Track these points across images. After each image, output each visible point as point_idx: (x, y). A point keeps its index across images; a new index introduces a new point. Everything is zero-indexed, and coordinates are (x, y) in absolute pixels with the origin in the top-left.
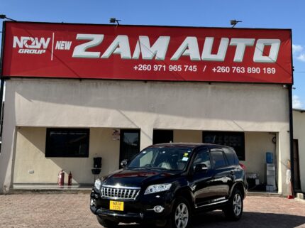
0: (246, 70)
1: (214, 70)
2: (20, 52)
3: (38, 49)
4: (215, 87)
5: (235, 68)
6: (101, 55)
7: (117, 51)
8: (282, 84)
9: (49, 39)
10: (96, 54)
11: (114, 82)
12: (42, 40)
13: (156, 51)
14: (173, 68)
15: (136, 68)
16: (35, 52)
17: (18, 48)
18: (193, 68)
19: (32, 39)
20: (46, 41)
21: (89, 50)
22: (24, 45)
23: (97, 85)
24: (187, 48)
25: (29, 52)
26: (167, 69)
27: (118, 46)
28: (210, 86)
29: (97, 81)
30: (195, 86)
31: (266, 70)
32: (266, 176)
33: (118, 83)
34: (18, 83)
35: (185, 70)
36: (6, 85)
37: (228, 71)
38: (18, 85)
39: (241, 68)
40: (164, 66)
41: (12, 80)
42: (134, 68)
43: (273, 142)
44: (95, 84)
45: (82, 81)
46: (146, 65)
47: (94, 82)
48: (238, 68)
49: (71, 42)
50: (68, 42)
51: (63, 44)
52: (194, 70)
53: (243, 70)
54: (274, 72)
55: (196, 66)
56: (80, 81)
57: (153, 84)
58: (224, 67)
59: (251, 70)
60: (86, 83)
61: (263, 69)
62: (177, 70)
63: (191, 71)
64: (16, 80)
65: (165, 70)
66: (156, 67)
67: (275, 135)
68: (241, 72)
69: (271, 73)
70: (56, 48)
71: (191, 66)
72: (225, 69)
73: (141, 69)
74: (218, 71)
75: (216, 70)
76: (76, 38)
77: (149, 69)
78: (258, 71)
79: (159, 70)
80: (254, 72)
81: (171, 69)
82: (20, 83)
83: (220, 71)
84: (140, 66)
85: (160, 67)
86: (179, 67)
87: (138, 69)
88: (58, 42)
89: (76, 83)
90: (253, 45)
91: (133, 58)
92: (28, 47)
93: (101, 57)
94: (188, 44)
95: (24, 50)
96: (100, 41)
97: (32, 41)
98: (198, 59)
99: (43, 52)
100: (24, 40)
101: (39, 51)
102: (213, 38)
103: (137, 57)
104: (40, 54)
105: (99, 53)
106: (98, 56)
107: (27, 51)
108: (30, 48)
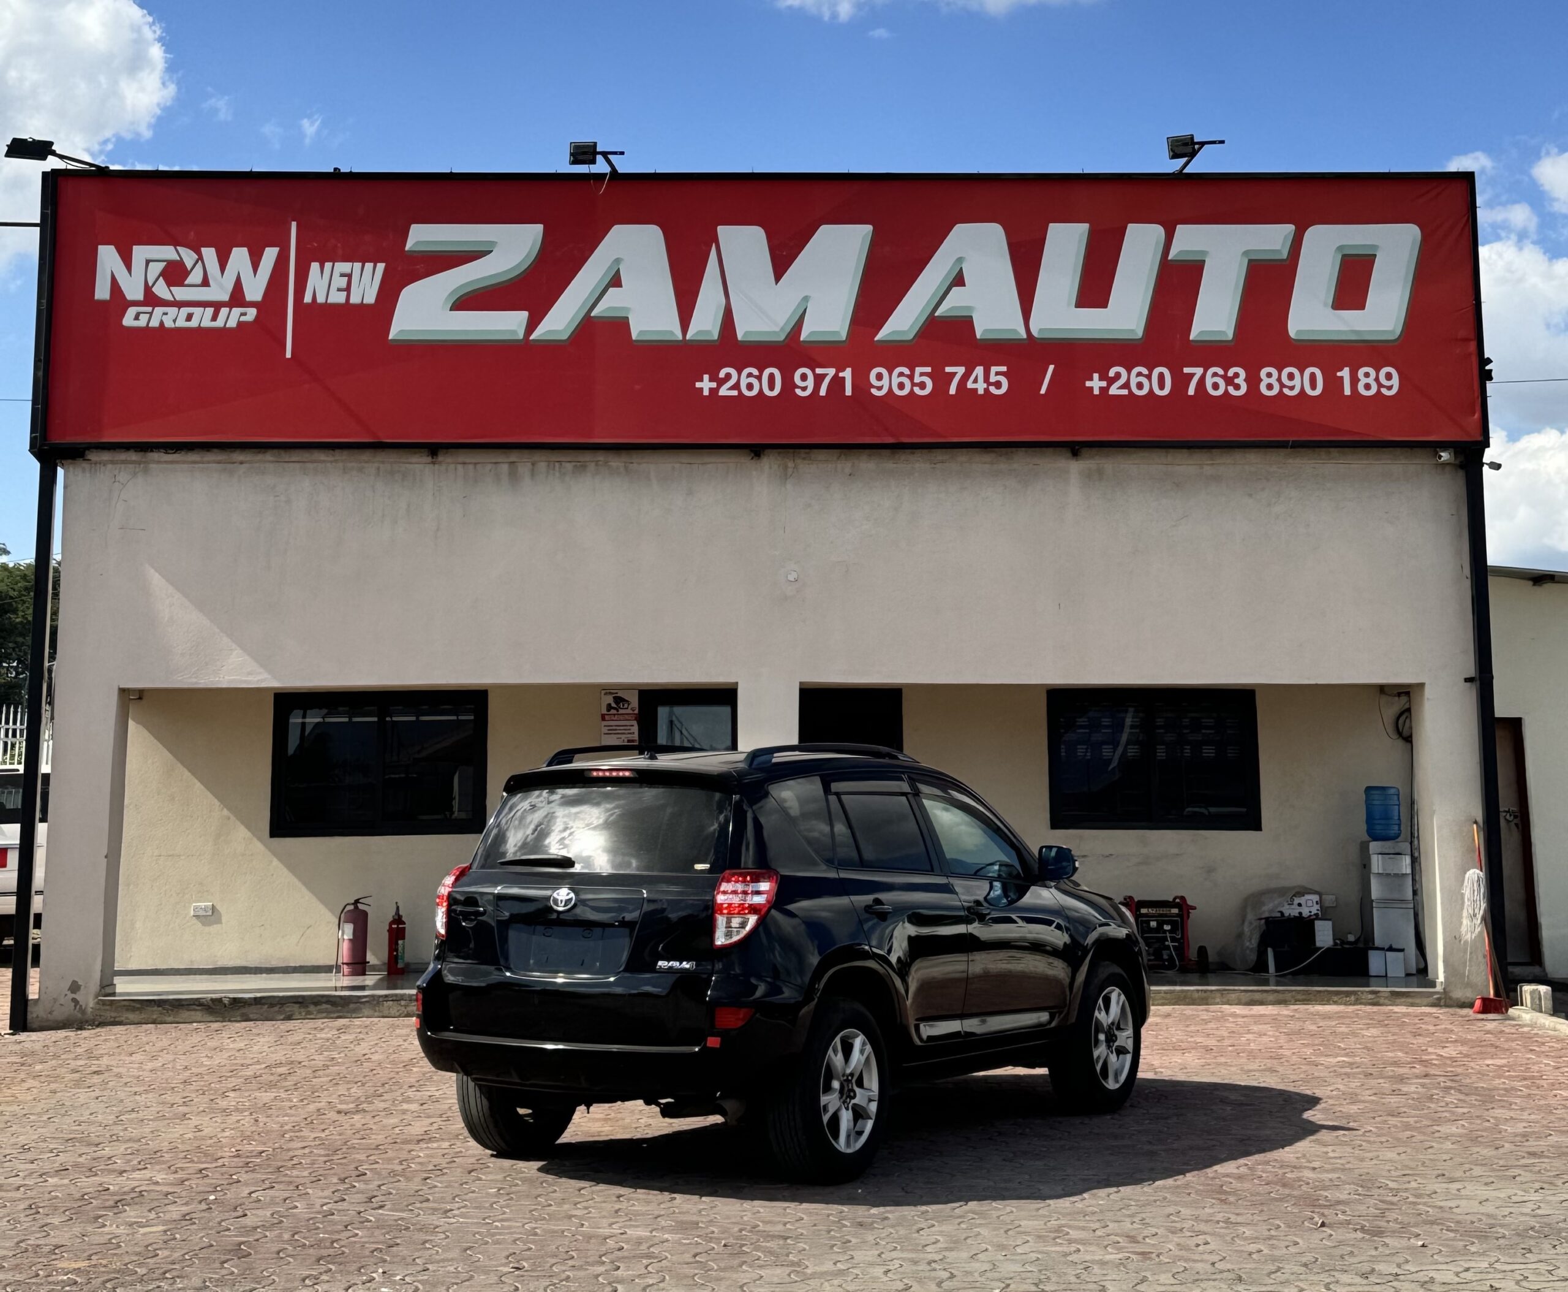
0: (1253, 381)
1: (1096, 384)
3: (217, 306)
4: (1100, 472)
5: (1198, 371)
6: (532, 325)
7: (611, 304)
8: (1436, 447)
9: (270, 255)
11: (601, 456)
12: (240, 256)
13: (806, 299)
14: (887, 382)
15: (706, 385)
16: (203, 318)
17: (119, 301)
18: (989, 381)
20: (255, 267)
21: (468, 301)
23: (514, 476)
24: (959, 280)
26: (862, 384)
27: (615, 281)
28: (1075, 467)
29: (514, 456)
30: (1003, 465)
31: (1355, 381)
32: (1365, 906)
33: (616, 462)
34: (123, 477)
35: (953, 390)
36: (65, 487)
37: (1162, 386)
38: (124, 485)
39: (1226, 371)
40: (843, 370)
41: (96, 463)
42: (698, 385)
43: (1400, 733)
44: (505, 468)
45: (440, 458)
46: (755, 372)
47: (500, 460)
48: (1215, 374)
49: (381, 267)
50: (369, 266)
51: (342, 275)
52: (992, 389)
53: (1240, 381)
54: (1390, 388)
55: (1004, 369)
56: (429, 459)
57: (790, 464)
58: (1145, 371)
59: (1279, 380)
60: (460, 467)
61: (1339, 374)
62: (912, 390)
63: (981, 392)
64: (112, 462)
65: (848, 391)
66: (804, 377)
67: (1404, 699)
68: (1226, 391)
69: (1379, 392)
70: (308, 299)
71: (979, 371)
72: (1149, 377)
73: (732, 388)
74: (1114, 390)
75: (1104, 384)
76: (405, 245)
77: (772, 387)
78: (1313, 386)
79: (823, 392)
80: (1292, 388)
81: (880, 388)
82: (135, 474)
83: (1125, 392)
84: (728, 376)
85: (824, 376)
86: (922, 374)
87: (720, 385)
88: (315, 266)
89: (411, 466)
90: (1284, 255)
91: (688, 337)
92: (169, 297)
93: (532, 337)
94: (960, 260)
95: (151, 314)
96: (527, 256)
97: (189, 267)
98: (1015, 331)
99: (243, 319)
100: (148, 262)
101: (224, 311)
102: (1084, 228)
103: (708, 332)
104: (231, 329)
105: (524, 315)
106: (514, 332)
107: (166, 314)
108: (178, 298)
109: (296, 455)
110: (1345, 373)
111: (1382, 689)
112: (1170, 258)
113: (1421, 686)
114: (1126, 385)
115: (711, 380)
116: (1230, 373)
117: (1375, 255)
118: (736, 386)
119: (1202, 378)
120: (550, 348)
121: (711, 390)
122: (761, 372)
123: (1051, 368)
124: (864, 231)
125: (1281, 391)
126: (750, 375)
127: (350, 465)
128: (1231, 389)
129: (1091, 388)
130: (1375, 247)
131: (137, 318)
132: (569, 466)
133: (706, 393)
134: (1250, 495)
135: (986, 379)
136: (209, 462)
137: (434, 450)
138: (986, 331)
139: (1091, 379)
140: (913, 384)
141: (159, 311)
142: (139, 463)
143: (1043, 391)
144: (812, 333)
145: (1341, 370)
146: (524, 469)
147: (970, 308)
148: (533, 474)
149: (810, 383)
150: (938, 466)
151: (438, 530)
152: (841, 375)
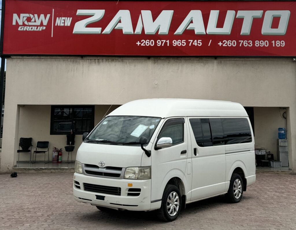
0: (254, 43)
1: (220, 44)
2: (19, 29)
3: (37, 26)
4: (221, 62)
5: (242, 41)
6: (102, 31)
7: (119, 26)
8: (292, 58)
9: (48, 16)
10: (97, 30)
11: (117, 58)
12: (42, 16)
13: (159, 26)
14: (176, 43)
15: (138, 43)
16: (35, 29)
17: (17, 25)
18: (198, 43)
19: (32, 16)
20: (45, 19)
21: (89, 26)
22: (23, 23)
23: (98, 62)
24: (192, 22)
25: (28, 29)
26: (171, 43)
27: (120, 22)
28: (215, 62)
29: (99, 58)
30: (200, 61)
31: (275, 43)
33: (120, 59)
34: (19, 61)
35: (190, 45)
36: (7, 63)
37: (234, 44)
38: (19, 63)
39: (248, 41)
40: (167, 40)
41: (13, 58)
42: (137, 43)
43: (284, 117)
44: (97, 60)
45: (83, 58)
46: (149, 41)
47: (96, 58)
48: (246, 42)
49: (71, 18)
50: (69, 18)
51: (63, 20)
52: (198, 45)
53: (251, 43)
54: (283, 45)
55: (201, 40)
56: (81, 58)
57: (156, 60)
58: (231, 41)
59: (259, 43)
60: (87, 60)
61: (272, 42)
62: (181, 45)
63: (196, 45)
64: (16, 58)
65: (168, 45)
66: (159, 42)
67: (285, 110)
68: (248, 45)
69: (280, 46)
70: (56, 25)
71: (196, 41)
72: (231, 42)
73: (144, 44)
74: (224, 45)
75: (222, 44)
76: (76, 14)
77: (152, 44)
78: (266, 44)
79: (163, 45)
80: (262, 45)
81: (175, 44)
82: (21, 61)
83: (226, 46)
84: (143, 42)
85: (163, 42)
86: (184, 42)
87: (141, 44)
88: (58, 18)
89: (78, 60)
90: (261, 17)
91: (135, 33)
92: (28, 24)
93: (102, 33)
94: (192, 18)
95: (24, 28)
96: (102, 16)
97: (32, 18)
98: (203, 33)
99: (43, 29)
100: (23, 17)
101: (39, 27)
102: (218, 11)
103: (139, 32)
104: (40, 31)
105: (101, 28)
106: (98, 32)
107: (27, 28)
108: (29, 24)
109: (54, 57)
110: (273, 42)
111: (280, 108)
112: (237, 17)
113: (288, 108)
114: (227, 44)
115: (139, 42)
116: (249, 42)
117: (280, 17)
118: (145, 44)
119: (243, 43)
120: (106, 35)
121: (139, 44)
122: (150, 41)
123: (211, 40)
124: (171, 12)
125: (260, 46)
126: (148, 41)
127: (65, 59)
128: (249, 45)
129: (219, 45)
130: (280, 15)
131: (21, 29)
132: (110, 60)
133: (138, 45)
134: (253, 67)
135: (197, 43)
136: (36, 58)
137: (82, 57)
138: (197, 33)
139: (219, 43)
140: (182, 44)
141: (25, 27)
142: (22, 58)
143: (209, 45)
144: (161, 33)
145: (273, 41)
146: (100, 60)
147: (194, 28)
148: (103, 62)
149: (160, 43)
150: (187, 61)
151: (83, 73)
152: (167, 41)
